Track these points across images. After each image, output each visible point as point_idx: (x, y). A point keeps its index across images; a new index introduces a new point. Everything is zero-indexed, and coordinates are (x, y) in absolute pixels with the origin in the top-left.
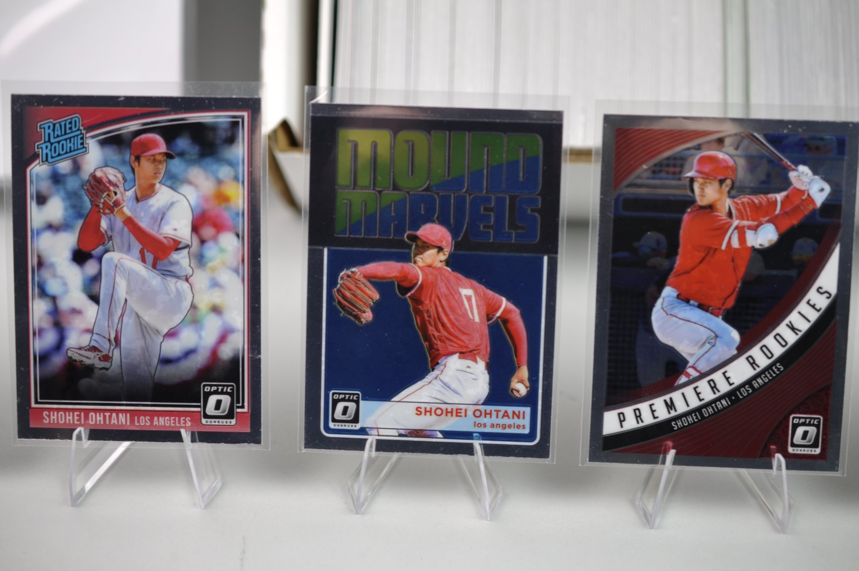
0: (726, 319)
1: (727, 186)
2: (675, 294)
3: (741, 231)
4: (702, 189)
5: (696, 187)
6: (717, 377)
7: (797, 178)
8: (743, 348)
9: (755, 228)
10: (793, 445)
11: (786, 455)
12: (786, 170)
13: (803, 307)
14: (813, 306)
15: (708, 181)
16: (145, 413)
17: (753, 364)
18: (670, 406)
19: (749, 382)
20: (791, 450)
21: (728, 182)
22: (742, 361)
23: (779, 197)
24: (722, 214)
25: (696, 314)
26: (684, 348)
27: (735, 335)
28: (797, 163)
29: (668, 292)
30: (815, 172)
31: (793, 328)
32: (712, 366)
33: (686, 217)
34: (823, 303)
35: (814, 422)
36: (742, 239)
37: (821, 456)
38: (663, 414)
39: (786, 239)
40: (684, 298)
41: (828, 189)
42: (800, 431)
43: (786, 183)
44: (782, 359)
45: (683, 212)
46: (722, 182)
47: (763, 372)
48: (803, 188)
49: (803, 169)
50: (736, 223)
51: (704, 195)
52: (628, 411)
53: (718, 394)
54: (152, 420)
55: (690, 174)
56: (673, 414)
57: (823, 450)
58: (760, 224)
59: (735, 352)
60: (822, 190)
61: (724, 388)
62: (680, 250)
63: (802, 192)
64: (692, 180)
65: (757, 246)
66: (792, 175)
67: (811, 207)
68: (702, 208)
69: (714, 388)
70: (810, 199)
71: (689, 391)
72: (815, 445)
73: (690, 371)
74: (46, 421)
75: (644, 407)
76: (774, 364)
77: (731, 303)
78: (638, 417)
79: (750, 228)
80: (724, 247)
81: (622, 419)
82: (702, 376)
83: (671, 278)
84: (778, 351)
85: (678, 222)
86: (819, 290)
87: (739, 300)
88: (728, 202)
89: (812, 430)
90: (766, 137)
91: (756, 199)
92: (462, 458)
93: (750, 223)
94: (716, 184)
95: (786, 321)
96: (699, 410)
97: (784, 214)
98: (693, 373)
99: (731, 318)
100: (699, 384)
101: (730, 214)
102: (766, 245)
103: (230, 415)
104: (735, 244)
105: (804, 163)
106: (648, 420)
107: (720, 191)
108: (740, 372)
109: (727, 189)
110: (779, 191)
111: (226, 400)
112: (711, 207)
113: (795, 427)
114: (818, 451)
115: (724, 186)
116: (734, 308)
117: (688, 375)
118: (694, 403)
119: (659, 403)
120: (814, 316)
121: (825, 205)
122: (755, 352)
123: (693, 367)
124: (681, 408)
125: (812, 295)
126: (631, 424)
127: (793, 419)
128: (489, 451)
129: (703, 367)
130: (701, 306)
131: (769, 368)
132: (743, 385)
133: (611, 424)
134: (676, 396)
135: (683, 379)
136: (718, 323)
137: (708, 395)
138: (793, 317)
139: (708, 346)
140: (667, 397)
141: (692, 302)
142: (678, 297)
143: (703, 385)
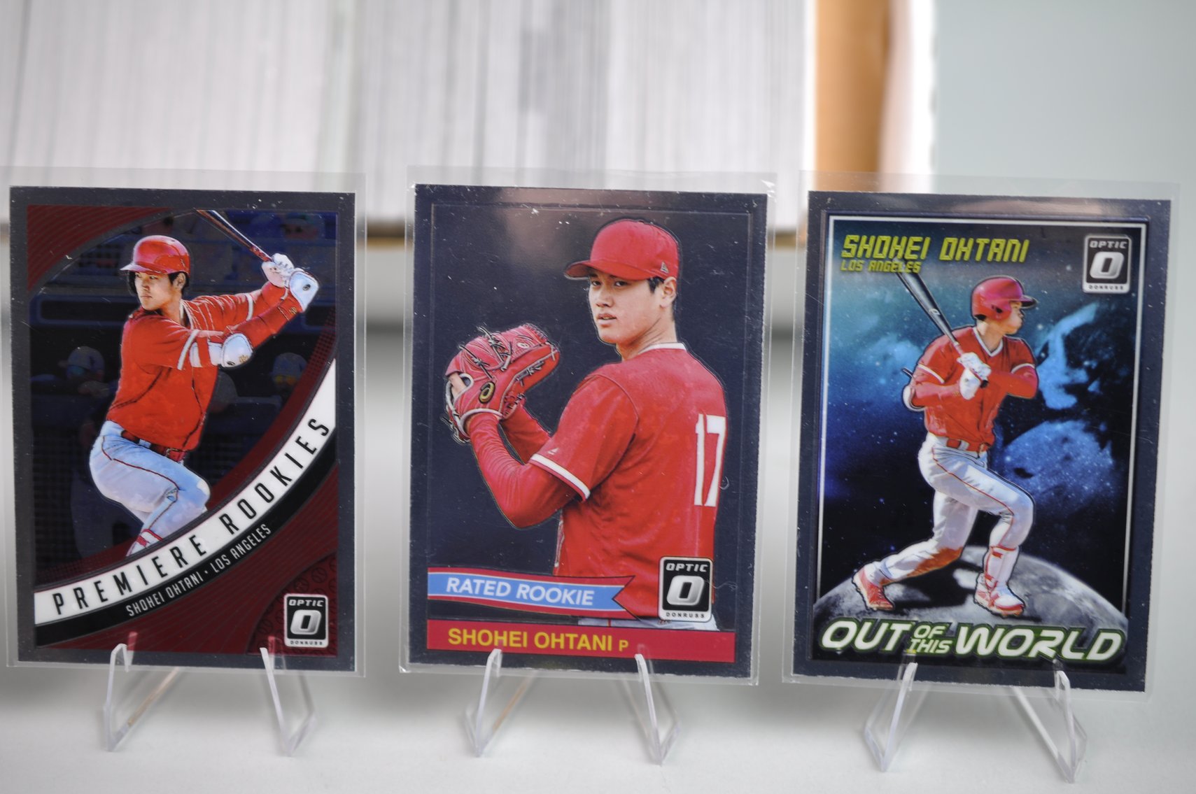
0: (190, 465)
1: (179, 283)
2: (119, 432)
3: (202, 344)
4: (147, 288)
5: (139, 284)
6: (183, 543)
7: (274, 270)
8: (214, 504)
9: (221, 341)
10: (291, 636)
11: (279, 649)
12: (258, 261)
13: (291, 447)
14: (305, 446)
15: (153, 276)
17: (230, 525)
18: (122, 583)
19: (226, 550)
20: (288, 642)
21: (181, 277)
22: (214, 522)
23: (251, 297)
24: (176, 320)
25: (149, 459)
26: (135, 506)
27: (203, 487)
28: (272, 251)
29: (110, 428)
30: (297, 263)
31: (280, 477)
32: (175, 529)
33: (127, 326)
34: (318, 441)
35: (316, 603)
36: (204, 355)
37: (331, 650)
38: (114, 595)
39: (264, 354)
40: (131, 436)
41: (315, 286)
42: (299, 616)
43: (258, 279)
44: (268, 518)
45: (124, 319)
46: (172, 277)
47: (244, 536)
48: (282, 285)
49: (280, 258)
50: (195, 333)
51: (149, 295)
52: (67, 591)
53: (185, 568)
55: (128, 268)
56: (127, 594)
57: (332, 641)
58: (228, 334)
59: (205, 510)
60: (308, 287)
61: (193, 559)
62: (122, 371)
63: (281, 290)
64: (133, 275)
65: (225, 365)
66: (266, 267)
67: (294, 311)
68: (147, 313)
69: (179, 559)
70: (292, 300)
71: (146, 563)
72: (320, 635)
73: (146, 536)
75: (87, 585)
76: (257, 525)
77: (194, 443)
78: (81, 599)
79: (214, 340)
80: (180, 366)
81: (59, 602)
82: (163, 542)
83: (112, 410)
84: (262, 508)
85: (118, 333)
86: (311, 424)
87: (205, 438)
88: (183, 304)
89: (315, 615)
90: (229, 216)
91: (220, 300)
93: (214, 333)
94: (166, 281)
95: (270, 467)
96: (161, 588)
97: (259, 320)
98: (151, 540)
99: (196, 463)
100: (159, 553)
101: (186, 321)
102: (237, 363)
104: (196, 361)
105: (282, 251)
106: (94, 603)
107: (171, 291)
108: (213, 536)
109: (181, 287)
110: (250, 289)
112: (159, 312)
113: (292, 610)
114: (324, 643)
115: (176, 283)
116: (199, 449)
117: (143, 542)
118: (155, 580)
119: (107, 580)
120: (307, 459)
121: (311, 307)
122: (231, 509)
123: (150, 531)
124: (137, 587)
125: (302, 430)
126: (72, 609)
127: (288, 600)
129: (163, 530)
130: (155, 448)
131: (251, 531)
132: (218, 555)
133: (45, 609)
134: (130, 570)
135: (137, 547)
136: (179, 470)
137: (173, 569)
138: (279, 461)
139: (167, 502)
140: (117, 572)
141: (142, 442)
142: (124, 435)
143: (164, 555)
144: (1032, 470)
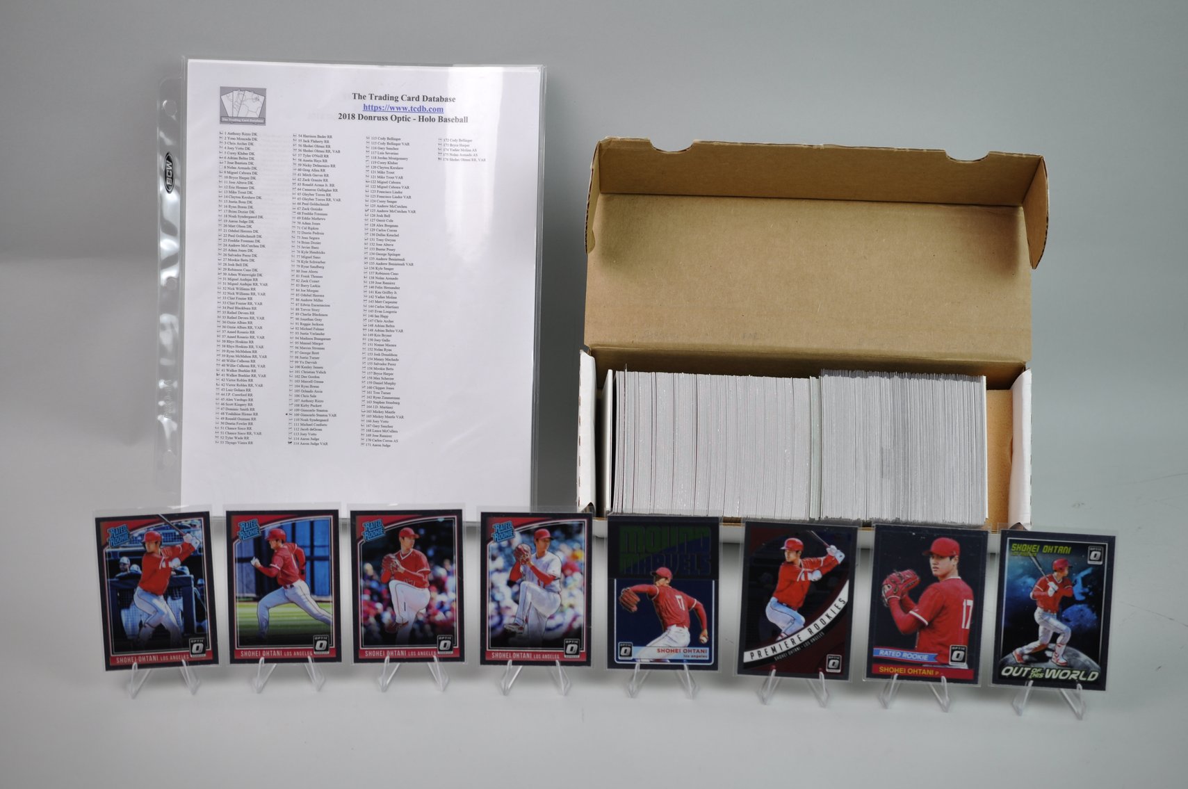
0: (799, 612)
1: (799, 554)
2: (776, 600)
3: (805, 573)
4: (789, 555)
5: (786, 554)
6: (795, 637)
7: (830, 550)
8: (806, 625)
9: (812, 572)
10: (829, 668)
11: (825, 673)
12: (826, 547)
13: (832, 607)
14: (837, 607)
15: (791, 551)
16: (538, 653)
17: (811, 632)
18: (774, 650)
19: (809, 640)
20: (827, 670)
21: (800, 552)
22: (806, 630)
23: (822, 559)
24: (797, 566)
25: (785, 609)
26: (780, 624)
27: (803, 619)
28: (830, 544)
29: (773, 599)
30: (838, 549)
31: (828, 617)
32: (793, 632)
33: (781, 567)
34: (841, 605)
35: (838, 658)
36: (806, 577)
37: (841, 673)
38: (771, 653)
39: (825, 577)
40: (780, 602)
41: (843, 556)
42: (831, 662)
43: (825, 553)
44: (824, 630)
45: (780, 564)
46: (797, 552)
47: (815, 635)
48: (833, 555)
49: (833, 547)
50: (803, 570)
51: (789, 557)
52: (755, 652)
53: (795, 645)
54: (541, 656)
55: (783, 548)
56: (775, 653)
57: (842, 670)
58: (814, 570)
59: (803, 626)
60: (841, 556)
61: (798, 642)
62: (779, 581)
63: (832, 557)
64: (784, 550)
65: (813, 580)
66: (828, 549)
67: (836, 564)
68: (788, 563)
69: (793, 642)
70: (836, 560)
71: (782, 643)
72: (838, 668)
73: (783, 634)
74: (493, 657)
75: (762, 650)
76: (820, 632)
77: (801, 605)
78: (760, 655)
79: (809, 572)
80: (798, 580)
81: (752, 655)
82: (788, 636)
83: (775, 594)
84: (822, 626)
85: (777, 570)
86: (840, 600)
87: (804, 604)
88: (800, 561)
89: (837, 662)
90: (816, 533)
91: (812, 560)
92: (679, 671)
93: (810, 570)
94: (795, 553)
95: (825, 613)
96: (786, 652)
97: (824, 566)
98: (784, 635)
99: (801, 611)
101: (801, 566)
102: (817, 579)
103: (577, 653)
104: (803, 579)
105: (834, 544)
106: (764, 656)
107: (797, 556)
108: (805, 635)
110: (822, 556)
111: (575, 646)
112: (792, 563)
113: (829, 660)
114: (839, 671)
116: (803, 606)
117: (782, 636)
118: (785, 649)
119: (769, 648)
120: (837, 611)
121: (843, 562)
122: (812, 626)
123: (784, 633)
124: (779, 651)
125: (837, 602)
126: (756, 658)
127: (828, 656)
128: (691, 668)
129: (789, 633)
130: (788, 606)
131: (818, 634)
132: (806, 641)
133: (747, 657)
134: (776, 646)
135: (780, 638)
136: (796, 613)
137: (791, 645)
138: (828, 612)
139: (790, 624)
140: (772, 646)
141: (784, 604)
142: (778, 602)
143: (788, 641)
144: (1071, 619)
